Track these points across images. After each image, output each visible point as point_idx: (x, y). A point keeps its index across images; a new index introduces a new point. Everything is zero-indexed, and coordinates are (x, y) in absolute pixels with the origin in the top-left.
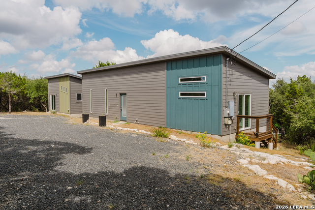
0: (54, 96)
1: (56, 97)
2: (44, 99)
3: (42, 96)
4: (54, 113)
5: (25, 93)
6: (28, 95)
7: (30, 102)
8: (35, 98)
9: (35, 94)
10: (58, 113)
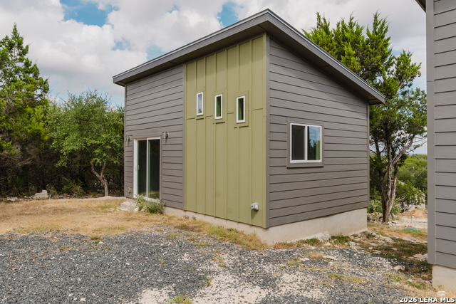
0: (155, 144)
1: (162, 148)
2: (100, 156)
3: (96, 146)
4: (153, 211)
5: (46, 138)
6: (54, 145)
7: (59, 164)
8: (72, 154)
9: (74, 141)
10: (169, 211)
